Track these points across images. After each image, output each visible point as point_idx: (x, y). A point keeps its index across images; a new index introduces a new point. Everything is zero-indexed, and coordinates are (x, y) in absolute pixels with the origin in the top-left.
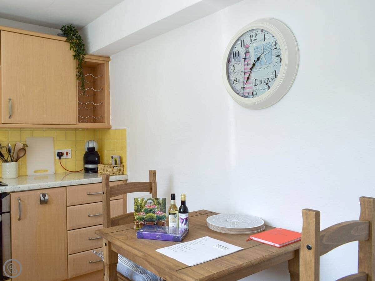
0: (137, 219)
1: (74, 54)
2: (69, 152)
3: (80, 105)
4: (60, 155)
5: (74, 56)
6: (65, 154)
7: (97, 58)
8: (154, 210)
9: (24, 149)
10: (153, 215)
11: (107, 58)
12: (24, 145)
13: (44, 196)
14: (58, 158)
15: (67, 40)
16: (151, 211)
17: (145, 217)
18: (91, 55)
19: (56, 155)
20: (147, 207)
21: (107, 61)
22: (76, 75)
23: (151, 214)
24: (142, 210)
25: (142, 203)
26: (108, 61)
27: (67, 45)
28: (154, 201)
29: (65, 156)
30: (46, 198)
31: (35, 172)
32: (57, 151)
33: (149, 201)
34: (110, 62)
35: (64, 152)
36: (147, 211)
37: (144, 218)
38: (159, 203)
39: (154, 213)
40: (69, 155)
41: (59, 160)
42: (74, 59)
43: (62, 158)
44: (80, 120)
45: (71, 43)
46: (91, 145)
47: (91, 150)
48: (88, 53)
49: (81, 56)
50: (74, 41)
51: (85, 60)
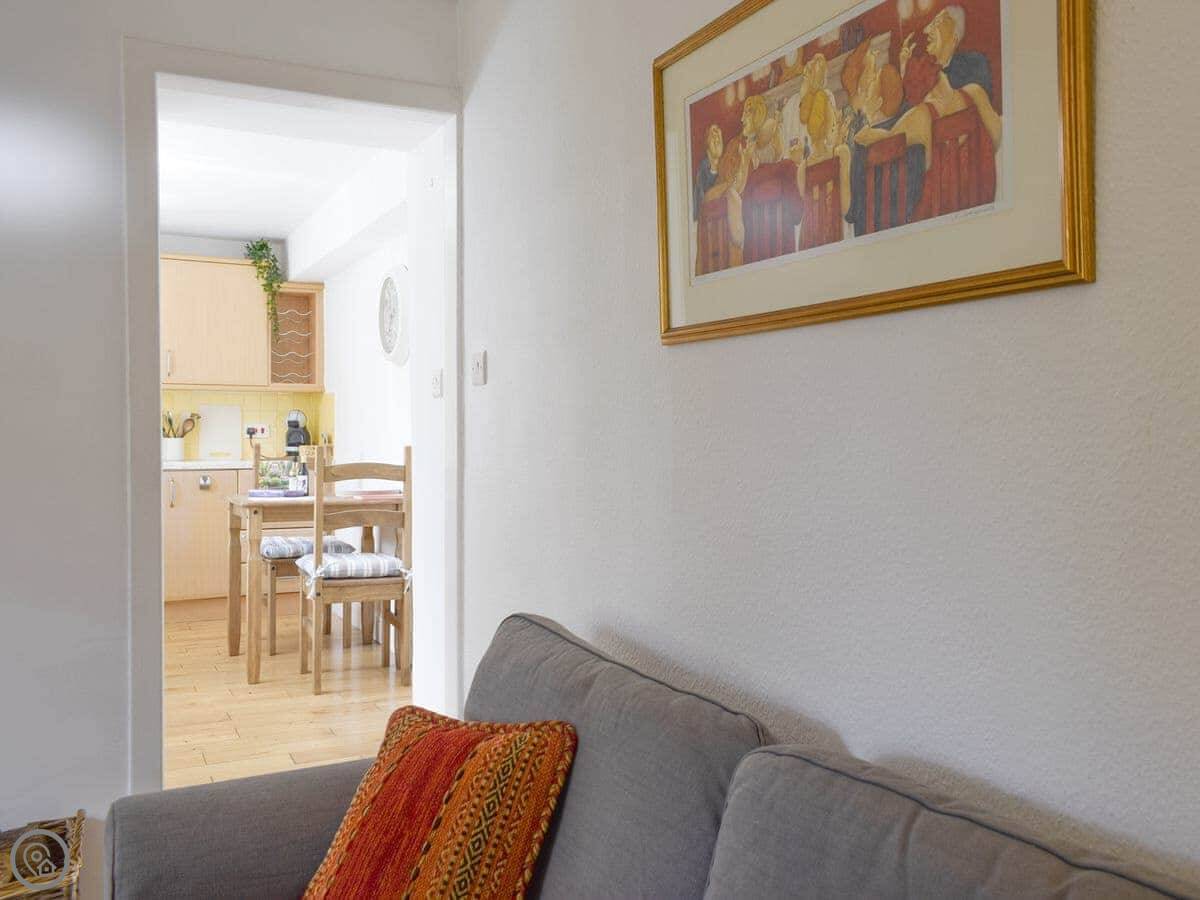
1: (265, 282)
2: (267, 428)
3: (273, 357)
4: (251, 432)
5: (264, 285)
6: (259, 431)
7: (299, 286)
9: (192, 420)
11: (321, 285)
12: (193, 415)
13: (205, 479)
14: (248, 436)
15: (252, 263)
16: (275, 476)
18: (292, 283)
19: (245, 432)
21: (320, 289)
22: (269, 314)
23: (277, 478)
26: (322, 290)
27: (253, 271)
29: (258, 434)
30: (208, 482)
32: (247, 426)
34: (324, 291)
35: (259, 428)
36: (272, 476)
37: (269, 483)
38: (284, 467)
40: (266, 433)
41: (249, 439)
42: (265, 290)
43: (253, 436)
44: (274, 379)
45: (260, 267)
46: (293, 418)
47: (294, 425)
48: (286, 280)
49: (275, 285)
50: (263, 264)
51: (281, 290)
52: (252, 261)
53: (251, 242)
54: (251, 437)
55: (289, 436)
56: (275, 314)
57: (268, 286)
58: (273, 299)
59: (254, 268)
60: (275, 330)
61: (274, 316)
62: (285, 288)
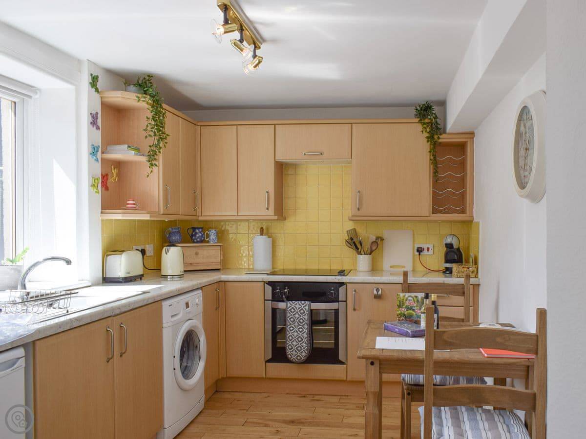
0: (399, 314)
1: (427, 135)
2: (431, 247)
3: (434, 192)
4: (420, 250)
5: (427, 137)
6: (426, 250)
7: (455, 136)
8: (413, 308)
9: (377, 242)
10: (413, 312)
11: (472, 134)
12: (377, 238)
13: (378, 290)
14: (418, 253)
15: (419, 121)
16: (411, 308)
17: (406, 313)
18: (449, 134)
19: (416, 250)
20: (407, 303)
21: (471, 138)
22: (431, 160)
23: (411, 311)
24: (404, 306)
25: (403, 299)
26: (473, 138)
27: (420, 127)
28: (414, 299)
29: (425, 252)
30: (380, 292)
31: (391, 267)
32: (416, 246)
33: (410, 298)
34: (475, 139)
35: (425, 246)
36: (408, 308)
37: (405, 315)
38: (418, 301)
39: (414, 310)
40: (431, 252)
41: (418, 256)
42: (428, 141)
43: (421, 253)
44: (435, 211)
45: (424, 124)
46: (449, 241)
47: (449, 246)
48: (445, 132)
49: (436, 137)
50: (426, 121)
51: (440, 141)
52: (419, 119)
53: (420, 106)
54: (420, 255)
55: (447, 254)
56: (435, 159)
57: (430, 138)
58: (434, 148)
59: (420, 124)
60: (435, 172)
61: (434, 162)
62: (444, 138)
